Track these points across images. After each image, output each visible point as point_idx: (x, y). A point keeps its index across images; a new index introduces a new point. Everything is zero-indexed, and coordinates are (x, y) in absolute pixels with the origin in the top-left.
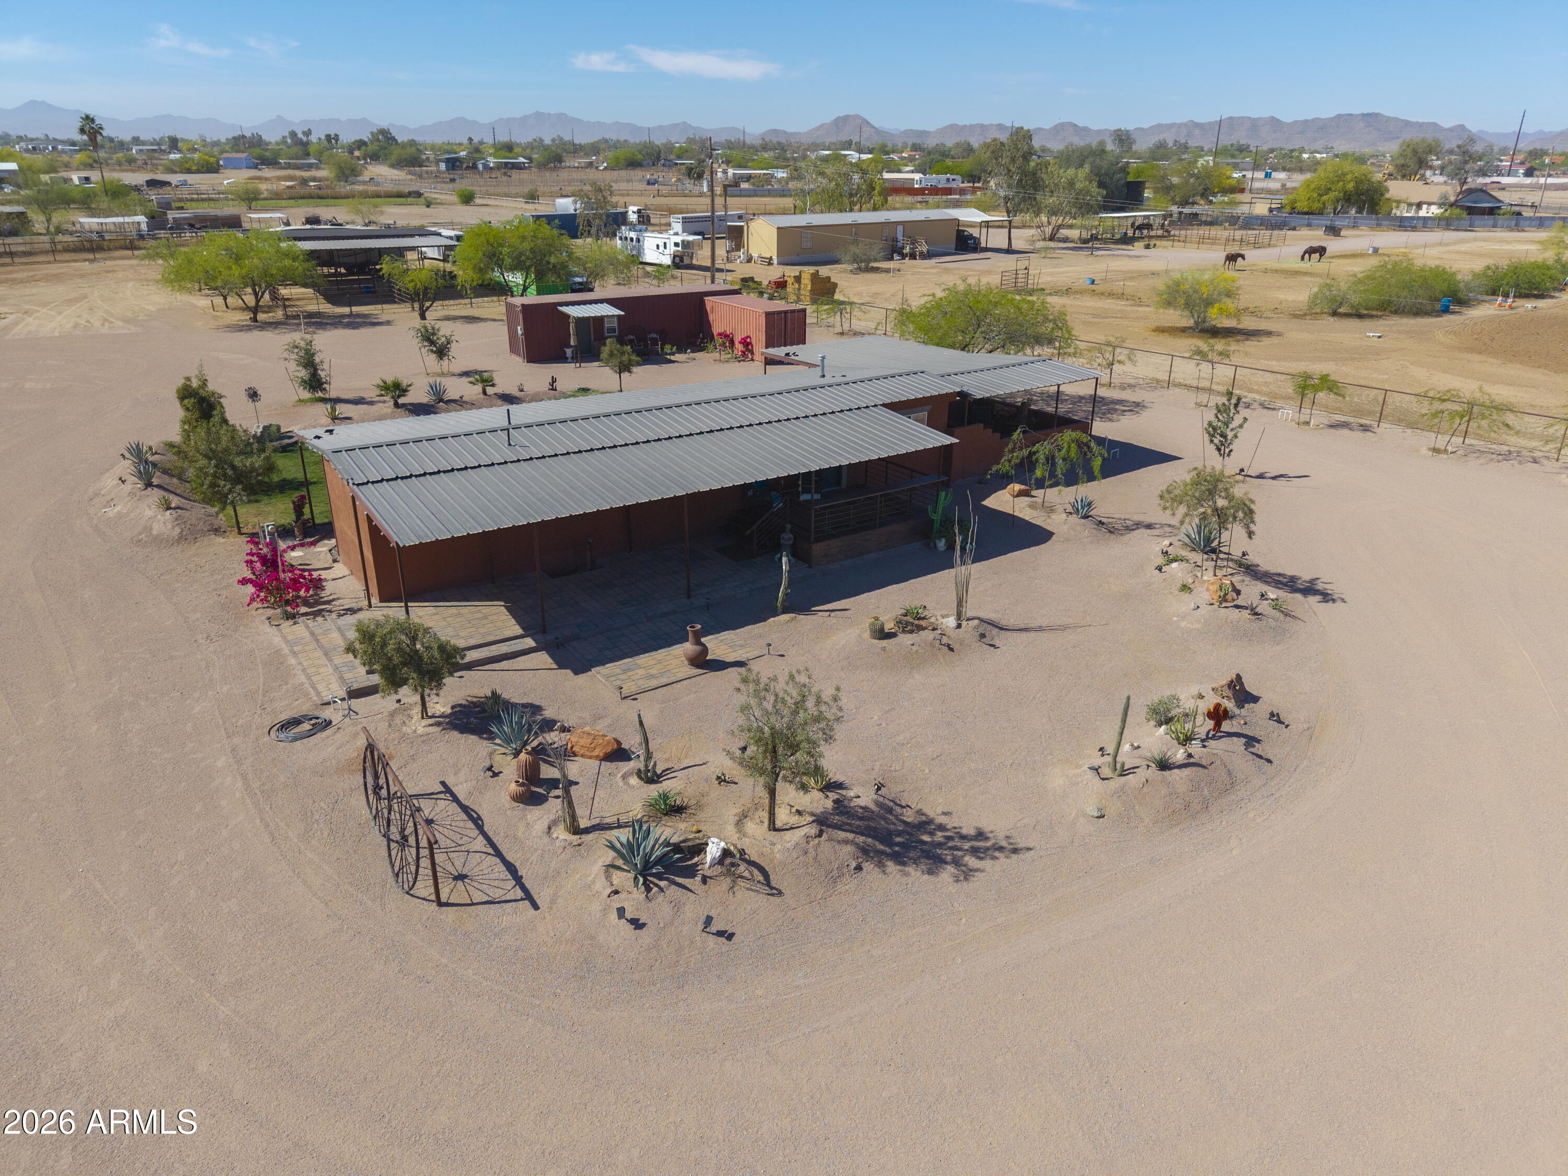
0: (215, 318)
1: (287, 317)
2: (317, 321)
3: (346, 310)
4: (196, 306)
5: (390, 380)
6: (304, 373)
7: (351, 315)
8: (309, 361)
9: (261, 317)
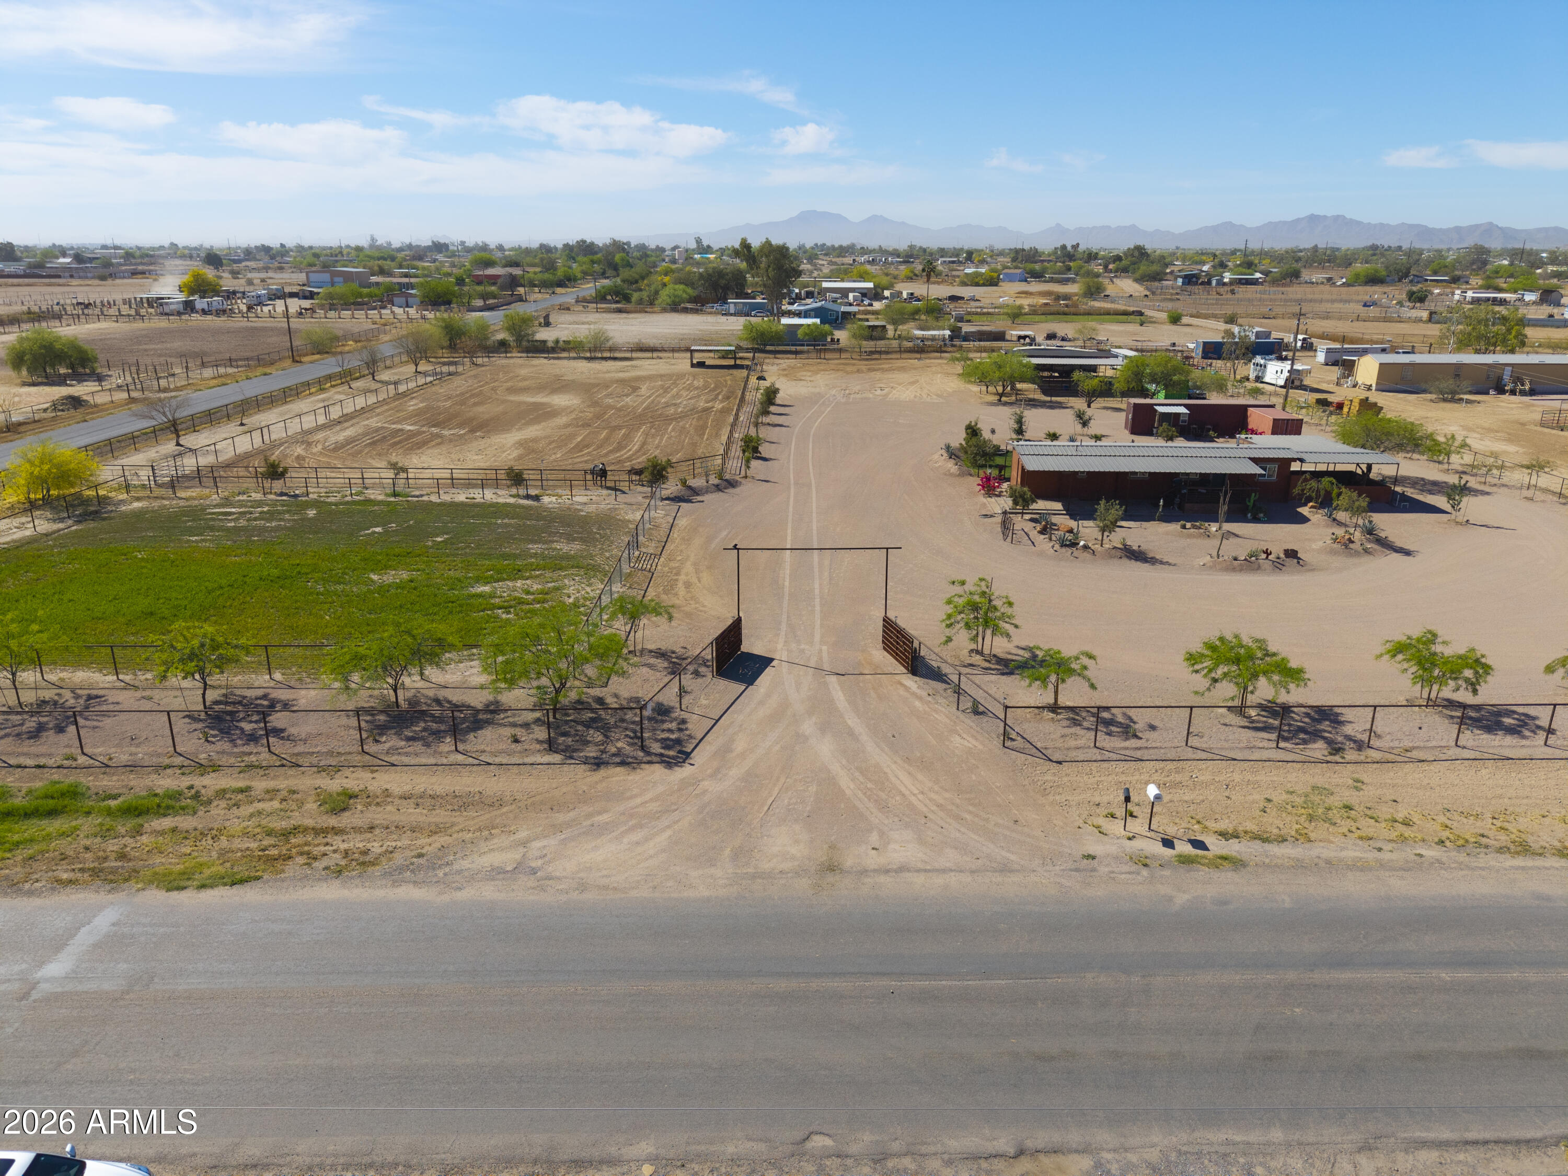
0: (980, 398)
1: (1017, 400)
2: (1033, 403)
3: (1048, 399)
4: (971, 391)
5: (1052, 431)
6: (1016, 426)
7: (1051, 402)
8: (1020, 421)
9: (1004, 399)
